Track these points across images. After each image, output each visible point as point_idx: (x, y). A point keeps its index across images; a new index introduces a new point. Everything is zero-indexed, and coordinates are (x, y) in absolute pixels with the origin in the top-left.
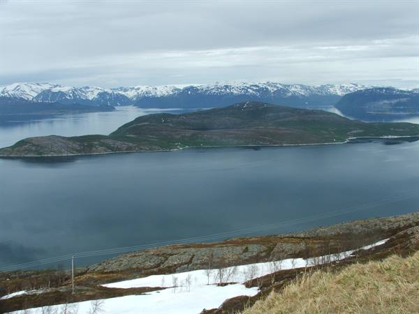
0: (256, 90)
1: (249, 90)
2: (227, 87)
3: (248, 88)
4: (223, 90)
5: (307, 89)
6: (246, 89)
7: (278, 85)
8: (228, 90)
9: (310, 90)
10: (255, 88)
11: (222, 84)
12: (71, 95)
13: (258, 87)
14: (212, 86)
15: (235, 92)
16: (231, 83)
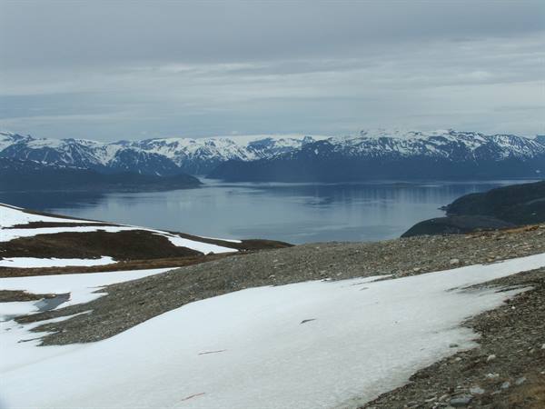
0: (441, 147)
1: (428, 147)
2: (384, 140)
3: (425, 142)
4: (378, 148)
5: (523, 145)
6: (422, 144)
7: (477, 137)
8: (387, 147)
9: (529, 145)
10: (439, 143)
11: (374, 135)
12: (69, 155)
13: (445, 140)
14: (355, 138)
15: (402, 151)
16: (390, 134)
